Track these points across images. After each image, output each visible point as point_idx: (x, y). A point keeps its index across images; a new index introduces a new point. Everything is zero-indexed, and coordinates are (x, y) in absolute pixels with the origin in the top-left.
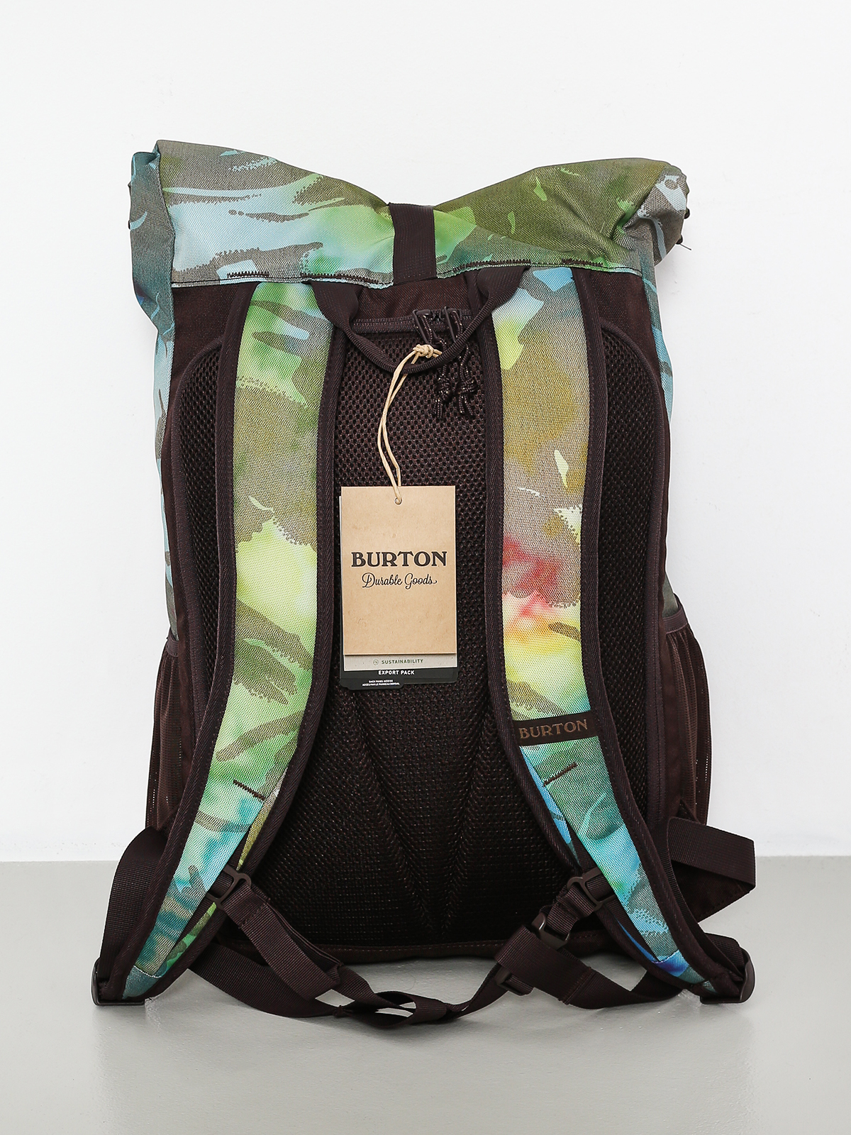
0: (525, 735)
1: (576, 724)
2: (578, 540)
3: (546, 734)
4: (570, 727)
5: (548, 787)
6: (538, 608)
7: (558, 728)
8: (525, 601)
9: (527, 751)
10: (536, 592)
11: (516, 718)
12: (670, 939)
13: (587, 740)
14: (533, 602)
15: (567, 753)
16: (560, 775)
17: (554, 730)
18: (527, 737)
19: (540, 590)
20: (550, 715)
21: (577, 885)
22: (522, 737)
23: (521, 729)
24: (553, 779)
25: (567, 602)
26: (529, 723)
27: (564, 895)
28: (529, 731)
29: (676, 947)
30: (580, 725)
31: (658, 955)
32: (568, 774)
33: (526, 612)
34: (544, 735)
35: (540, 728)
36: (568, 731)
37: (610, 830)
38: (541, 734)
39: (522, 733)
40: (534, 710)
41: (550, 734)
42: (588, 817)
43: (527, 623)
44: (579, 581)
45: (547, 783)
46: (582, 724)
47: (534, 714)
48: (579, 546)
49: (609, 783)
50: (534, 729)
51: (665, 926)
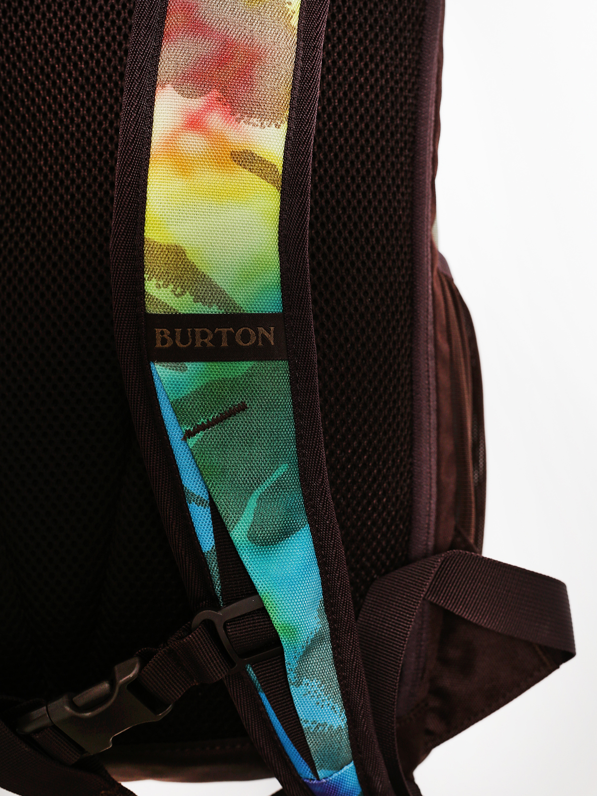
0: (164, 341)
1: (257, 333)
2: (295, 22)
3: (203, 344)
4: (246, 337)
5: (192, 442)
6: (215, 120)
7: (224, 337)
8: (196, 104)
9: (162, 372)
10: (215, 93)
11: (151, 309)
12: (345, 737)
13: (269, 365)
14: (209, 108)
15: (233, 384)
16: (216, 421)
17: (217, 338)
18: (167, 346)
19: (223, 91)
20: (214, 310)
21: (209, 625)
22: (159, 345)
23: (158, 330)
24: (203, 427)
25: (266, 117)
26: (174, 320)
27: (182, 638)
28: (173, 336)
29: (349, 756)
30: (263, 335)
31: (322, 767)
32: (230, 422)
33: (194, 123)
34: (198, 344)
35: (193, 333)
36: (241, 343)
37: (286, 532)
38: (194, 343)
39: (159, 337)
40: (188, 298)
41: (210, 345)
42: (252, 503)
43: (193, 142)
44: (289, 89)
45: (189, 434)
46: (266, 334)
47: (185, 305)
48: (296, 32)
49: (294, 448)
50: (182, 332)
51: (343, 715)
